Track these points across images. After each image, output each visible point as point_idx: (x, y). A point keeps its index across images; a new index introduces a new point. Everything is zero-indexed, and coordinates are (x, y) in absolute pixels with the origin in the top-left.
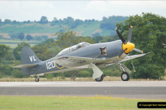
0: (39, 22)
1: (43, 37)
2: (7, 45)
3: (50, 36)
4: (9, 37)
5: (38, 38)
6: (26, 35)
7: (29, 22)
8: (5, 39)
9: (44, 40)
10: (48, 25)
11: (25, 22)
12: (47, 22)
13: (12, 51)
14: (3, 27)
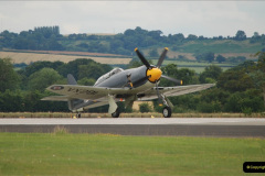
0: (234, 38)
1: (239, 58)
2: (191, 69)
3: (248, 58)
4: (194, 59)
5: (233, 60)
6: (216, 55)
7: (220, 38)
8: (188, 61)
9: (240, 62)
10: (247, 42)
11: (215, 39)
12: (245, 38)
13: (197, 77)
14: (186, 45)
